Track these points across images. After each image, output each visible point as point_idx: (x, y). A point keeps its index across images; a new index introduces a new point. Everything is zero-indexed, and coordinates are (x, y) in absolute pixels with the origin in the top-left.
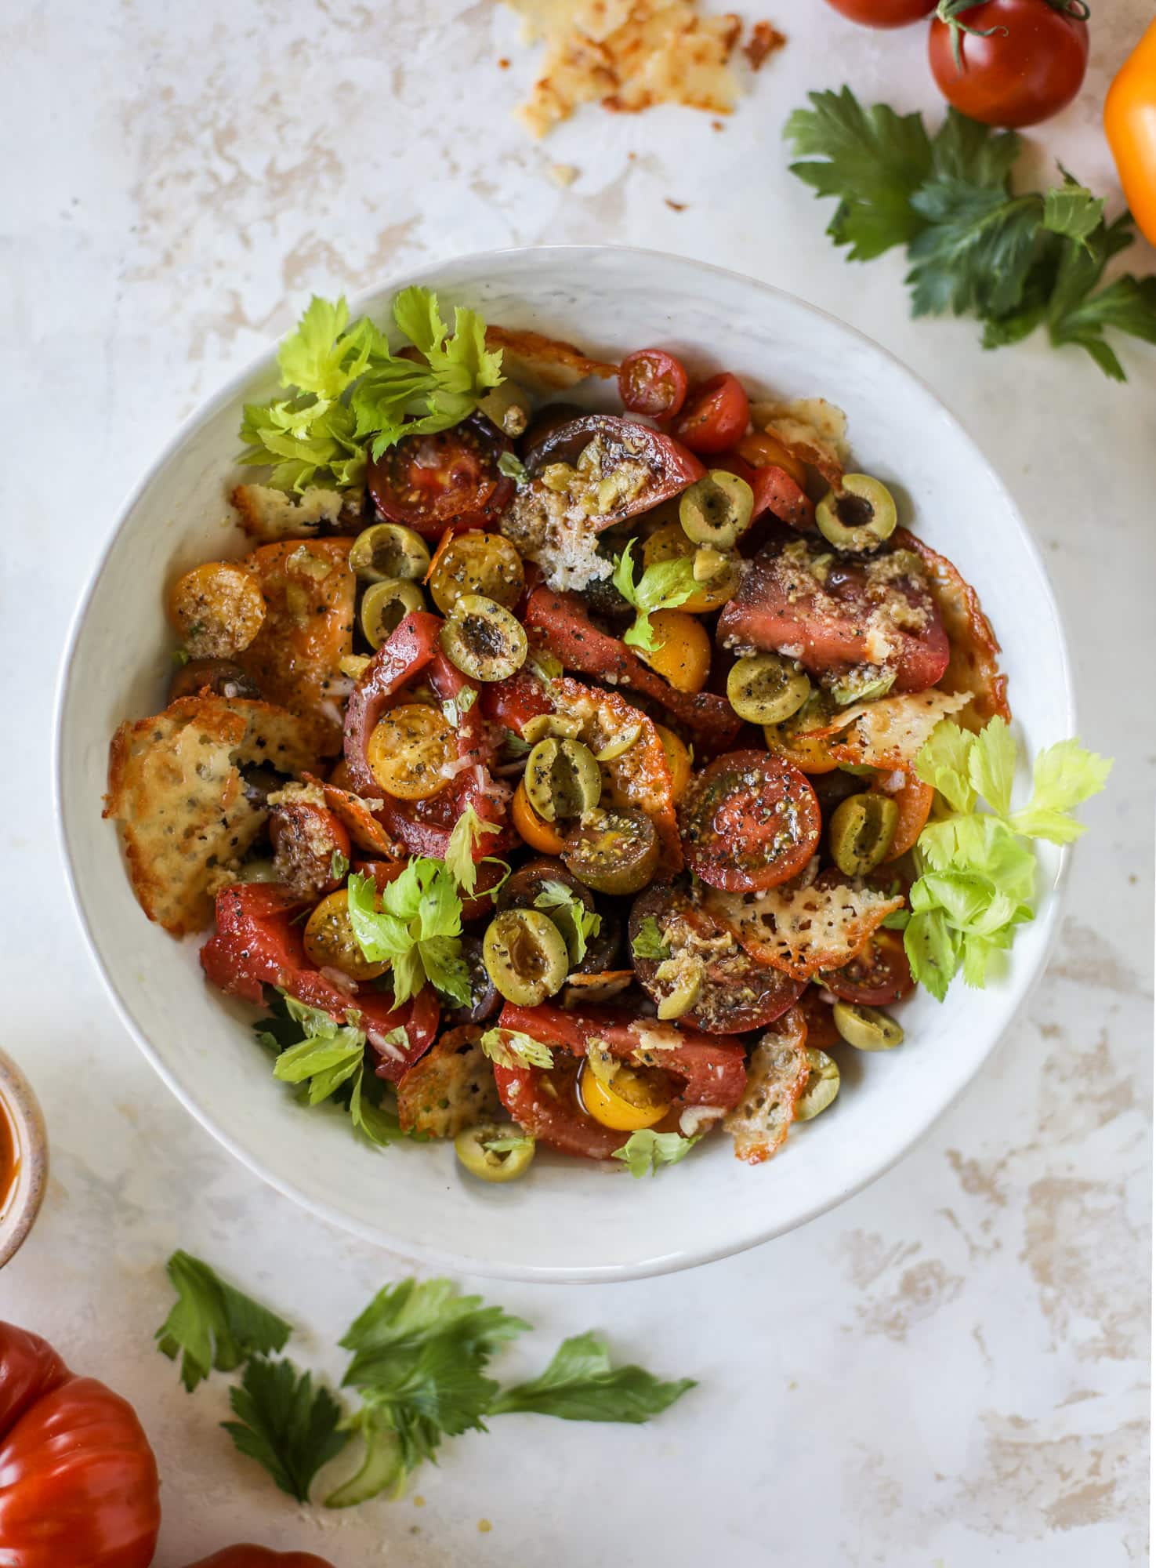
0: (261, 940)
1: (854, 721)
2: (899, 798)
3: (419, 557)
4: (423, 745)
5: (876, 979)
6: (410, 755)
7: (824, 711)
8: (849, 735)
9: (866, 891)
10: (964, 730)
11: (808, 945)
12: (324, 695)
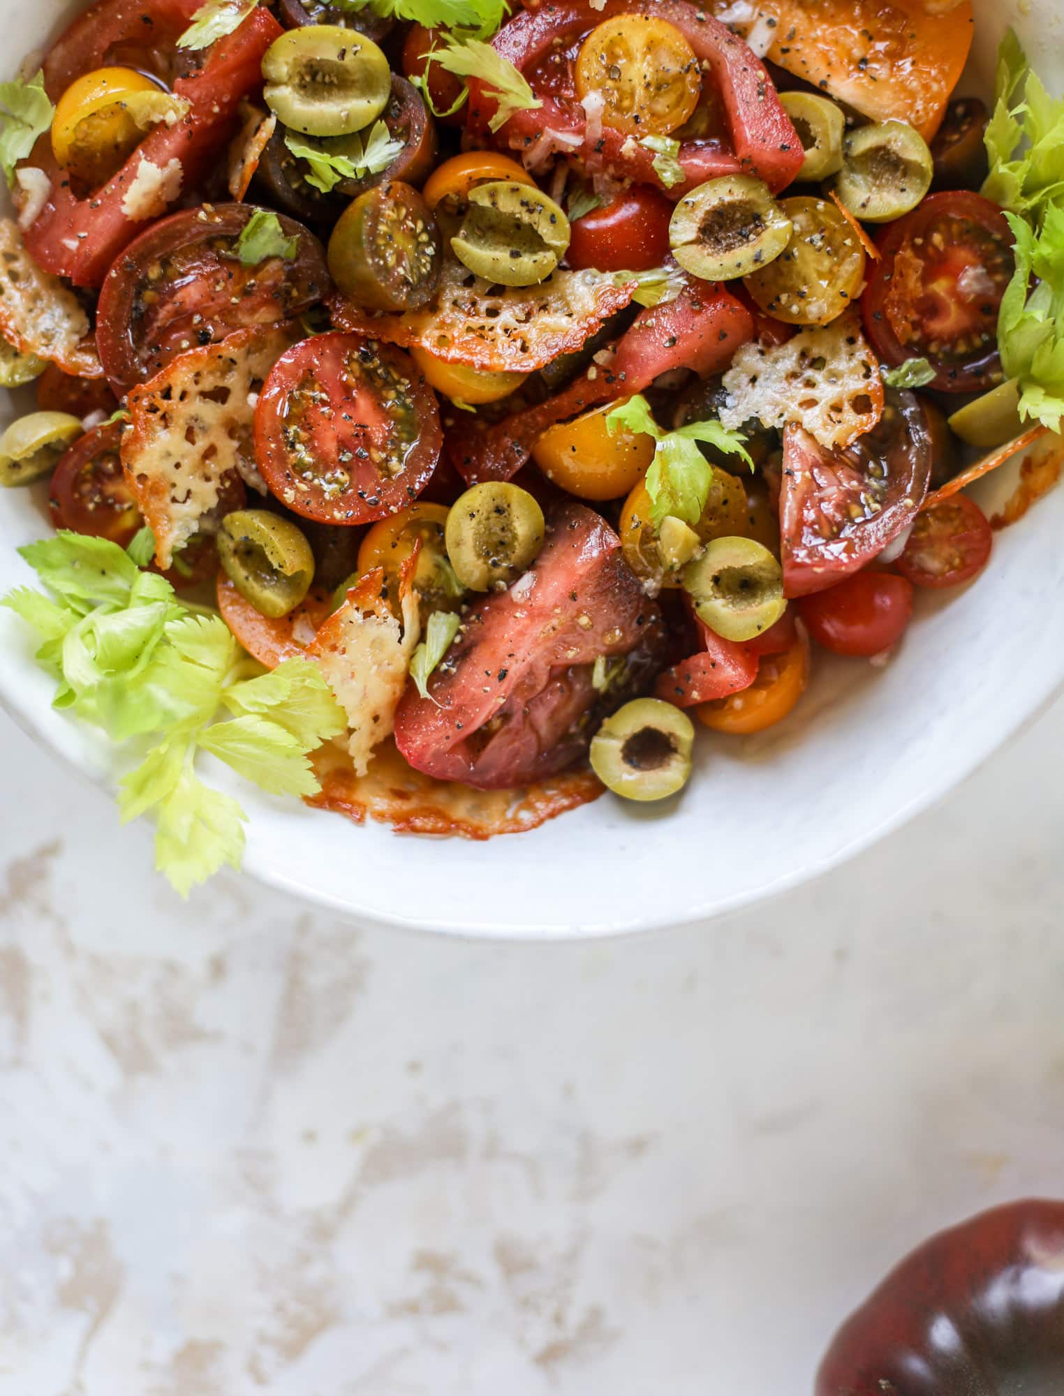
1: (401, 620)
2: (284, 625)
3: (864, 206)
4: (640, 92)
5: (87, 487)
7: (432, 591)
8: (388, 603)
9: (195, 527)
10: (320, 744)
11: (166, 427)
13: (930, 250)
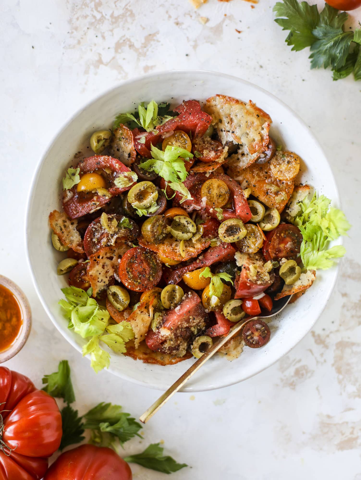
0: (191, 121)
1: (149, 314)
2: (121, 313)
3: (264, 227)
4: (215, 197)
6: (215, 192)
7: (157, 307)
8: (146, 310)
9: (102, 288)
11: (98, 265)
12: (245, 179)
13: (280, 237)
